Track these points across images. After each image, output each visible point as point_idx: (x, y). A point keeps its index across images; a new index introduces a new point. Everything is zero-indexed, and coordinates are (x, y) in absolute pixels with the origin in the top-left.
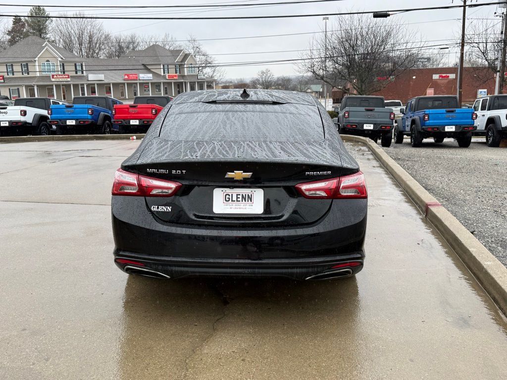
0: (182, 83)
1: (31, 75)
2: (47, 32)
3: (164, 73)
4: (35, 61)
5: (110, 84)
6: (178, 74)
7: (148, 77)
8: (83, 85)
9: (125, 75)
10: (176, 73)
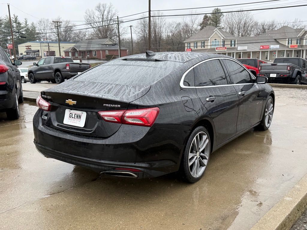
0: (300, 50)
1: (206, 48)
2: (220, 23)
3: (288, 44)
4: (209, 40)
5: (250, 52)
6: (298, 44)
7: (276, 47)
8: (234, 53)
9: (261, 46)
10: (297, 44)
